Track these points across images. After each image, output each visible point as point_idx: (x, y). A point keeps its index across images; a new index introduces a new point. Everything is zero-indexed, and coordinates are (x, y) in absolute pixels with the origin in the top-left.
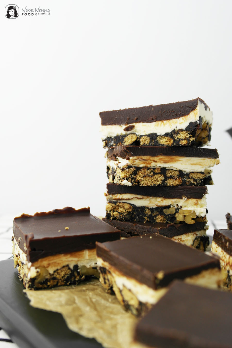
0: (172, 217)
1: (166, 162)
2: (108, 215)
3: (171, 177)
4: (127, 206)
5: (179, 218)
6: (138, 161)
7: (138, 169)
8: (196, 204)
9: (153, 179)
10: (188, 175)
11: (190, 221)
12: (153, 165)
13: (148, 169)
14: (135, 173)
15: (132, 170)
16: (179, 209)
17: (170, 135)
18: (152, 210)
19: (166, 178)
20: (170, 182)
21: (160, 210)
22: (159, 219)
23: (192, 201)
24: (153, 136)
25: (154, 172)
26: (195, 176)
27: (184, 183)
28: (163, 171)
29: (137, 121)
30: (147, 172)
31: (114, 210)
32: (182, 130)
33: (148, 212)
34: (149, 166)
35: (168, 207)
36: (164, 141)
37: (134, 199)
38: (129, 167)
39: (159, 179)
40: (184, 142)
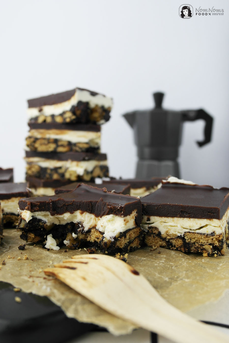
0: (63, 175)
1: (57, 134)
2: (27, 173)
3: (62, 146)
5: (67, 176)
6: (37, 134)
7: (36, 140)
8: (77, 165)
9: (48, 146)
10: (75, 144)
11: (73, 178)
12: (47, 136)
13: (44, 139)
14: (34, 142)
16: (67, 169)
17: (62, 115)
18: (52, 170)
19: (58, 146)
20: (61, 149)
21: (56, 170)
22: (55, 177)
23: (75, 163)
24: (53, 116)
25: (49, 141)
26: (81, 146)
27: (71, 150)
28: (56, 141)
30: (43, 141)
31: (30, 169)
32: (67, 111)
33: (49, 171)
34: (44, 137)
35: (60, 168)
36: (59, 120)
37: (40, 161)
38: (30, 137)
39: (52, 147)
40: (68, 120)
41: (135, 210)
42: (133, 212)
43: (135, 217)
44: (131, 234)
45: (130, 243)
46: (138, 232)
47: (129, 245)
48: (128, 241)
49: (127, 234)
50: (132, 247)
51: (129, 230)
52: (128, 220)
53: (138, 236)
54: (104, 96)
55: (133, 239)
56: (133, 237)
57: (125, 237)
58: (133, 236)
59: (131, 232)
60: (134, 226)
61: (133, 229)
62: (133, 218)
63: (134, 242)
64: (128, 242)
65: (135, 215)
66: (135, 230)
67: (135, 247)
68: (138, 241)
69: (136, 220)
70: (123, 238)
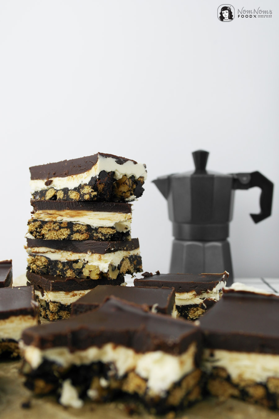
0: (80, 272)
1: (72, 216)
3: (78, 231)
4: (43, 259)
5: (86, 273)
6: (43, 215)
7: (44, 223)
8: (100, 259)
9: (59, 232)
10: (96, 229)
11: (94, 277)
12: (59, 219)
13: (55, 223)
14: (41, 227)
15: (38, 224)
16: (85, 263)
17: (78, 189)
18: (63, 264)
19: (73, 232)
20: (76, 236)
21: (70, 264)
22: (69, 273)
23: (96, 256)
24: (66, 190)
25: (61, 226)
26: (104, 231)
27: (91, 237)
28: (70, 225)
29: (55, 175)
30: (53, 226)
31: (34, 262)
32: (86, 185)
33: (60, 266)
34: (54, 220)
35: (76, 262)
36: (74, 196)
37: (48, 252)
38: (35, 221)
39: (64, 234)
40: (87, 197)
44: (189, 381)
51: (186, 376)
54: (135, 163)
58: (192, 384)
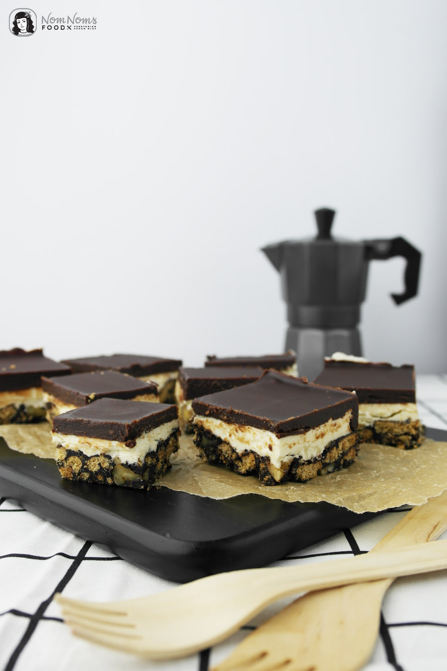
41: (349, 410)
42: (347, 413)
43: (350, 420)
44: (345, 442)
45: (344, 454)
46: (354, 440)
47: (342, 458)
48: (341, 452)
49: (339, 443)
50: (345, 460)
51: (343, 437)
52: (340, 424)
53: (353, 446)
55: (347, 449)
56: (347, 447)
57: (337, 447)
58: (348, 445)
59: (345, 440)
60: (349, 432)
61: (347, 436)
62: (346, 421)
63: (349, 454)
64: (341, 454)
65: (349, 417)
66: (350, 437)
67: (350, 460)
68: (354, 452)
69: (350, 424)
70: (335, 448)
